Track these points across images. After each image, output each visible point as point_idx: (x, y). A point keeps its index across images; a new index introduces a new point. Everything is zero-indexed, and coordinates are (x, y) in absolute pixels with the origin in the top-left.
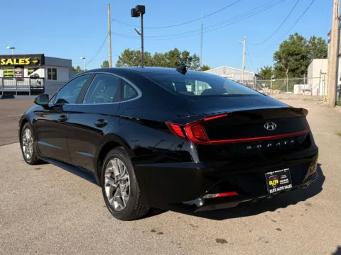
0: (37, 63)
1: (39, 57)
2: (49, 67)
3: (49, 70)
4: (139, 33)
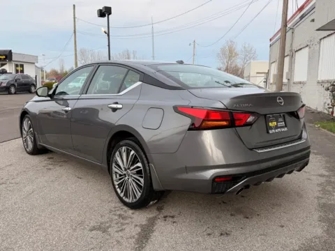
0: (5, 59)
1: (7, 53)
2: (17, 63)
3: (17, 66)
4: (105, 33)
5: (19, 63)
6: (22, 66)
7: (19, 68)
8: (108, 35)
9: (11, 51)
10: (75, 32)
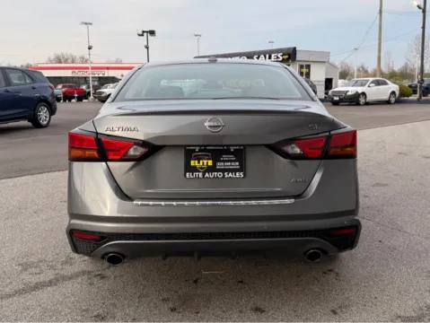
1: (290, 52)
2: (301, 63)
3: (302, 67)
4: (419, 7)
5: (304, 64)
6: (308, 67)
7: (304, 70)
8: (424, 11)
9: (295, 48)
10: (381, 12)
